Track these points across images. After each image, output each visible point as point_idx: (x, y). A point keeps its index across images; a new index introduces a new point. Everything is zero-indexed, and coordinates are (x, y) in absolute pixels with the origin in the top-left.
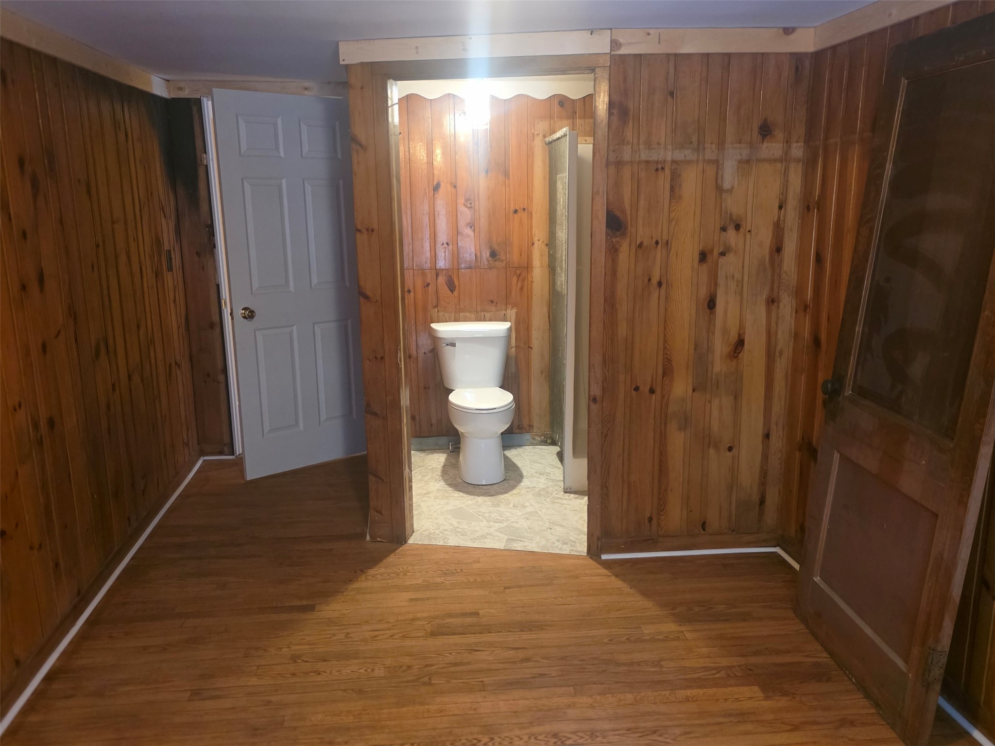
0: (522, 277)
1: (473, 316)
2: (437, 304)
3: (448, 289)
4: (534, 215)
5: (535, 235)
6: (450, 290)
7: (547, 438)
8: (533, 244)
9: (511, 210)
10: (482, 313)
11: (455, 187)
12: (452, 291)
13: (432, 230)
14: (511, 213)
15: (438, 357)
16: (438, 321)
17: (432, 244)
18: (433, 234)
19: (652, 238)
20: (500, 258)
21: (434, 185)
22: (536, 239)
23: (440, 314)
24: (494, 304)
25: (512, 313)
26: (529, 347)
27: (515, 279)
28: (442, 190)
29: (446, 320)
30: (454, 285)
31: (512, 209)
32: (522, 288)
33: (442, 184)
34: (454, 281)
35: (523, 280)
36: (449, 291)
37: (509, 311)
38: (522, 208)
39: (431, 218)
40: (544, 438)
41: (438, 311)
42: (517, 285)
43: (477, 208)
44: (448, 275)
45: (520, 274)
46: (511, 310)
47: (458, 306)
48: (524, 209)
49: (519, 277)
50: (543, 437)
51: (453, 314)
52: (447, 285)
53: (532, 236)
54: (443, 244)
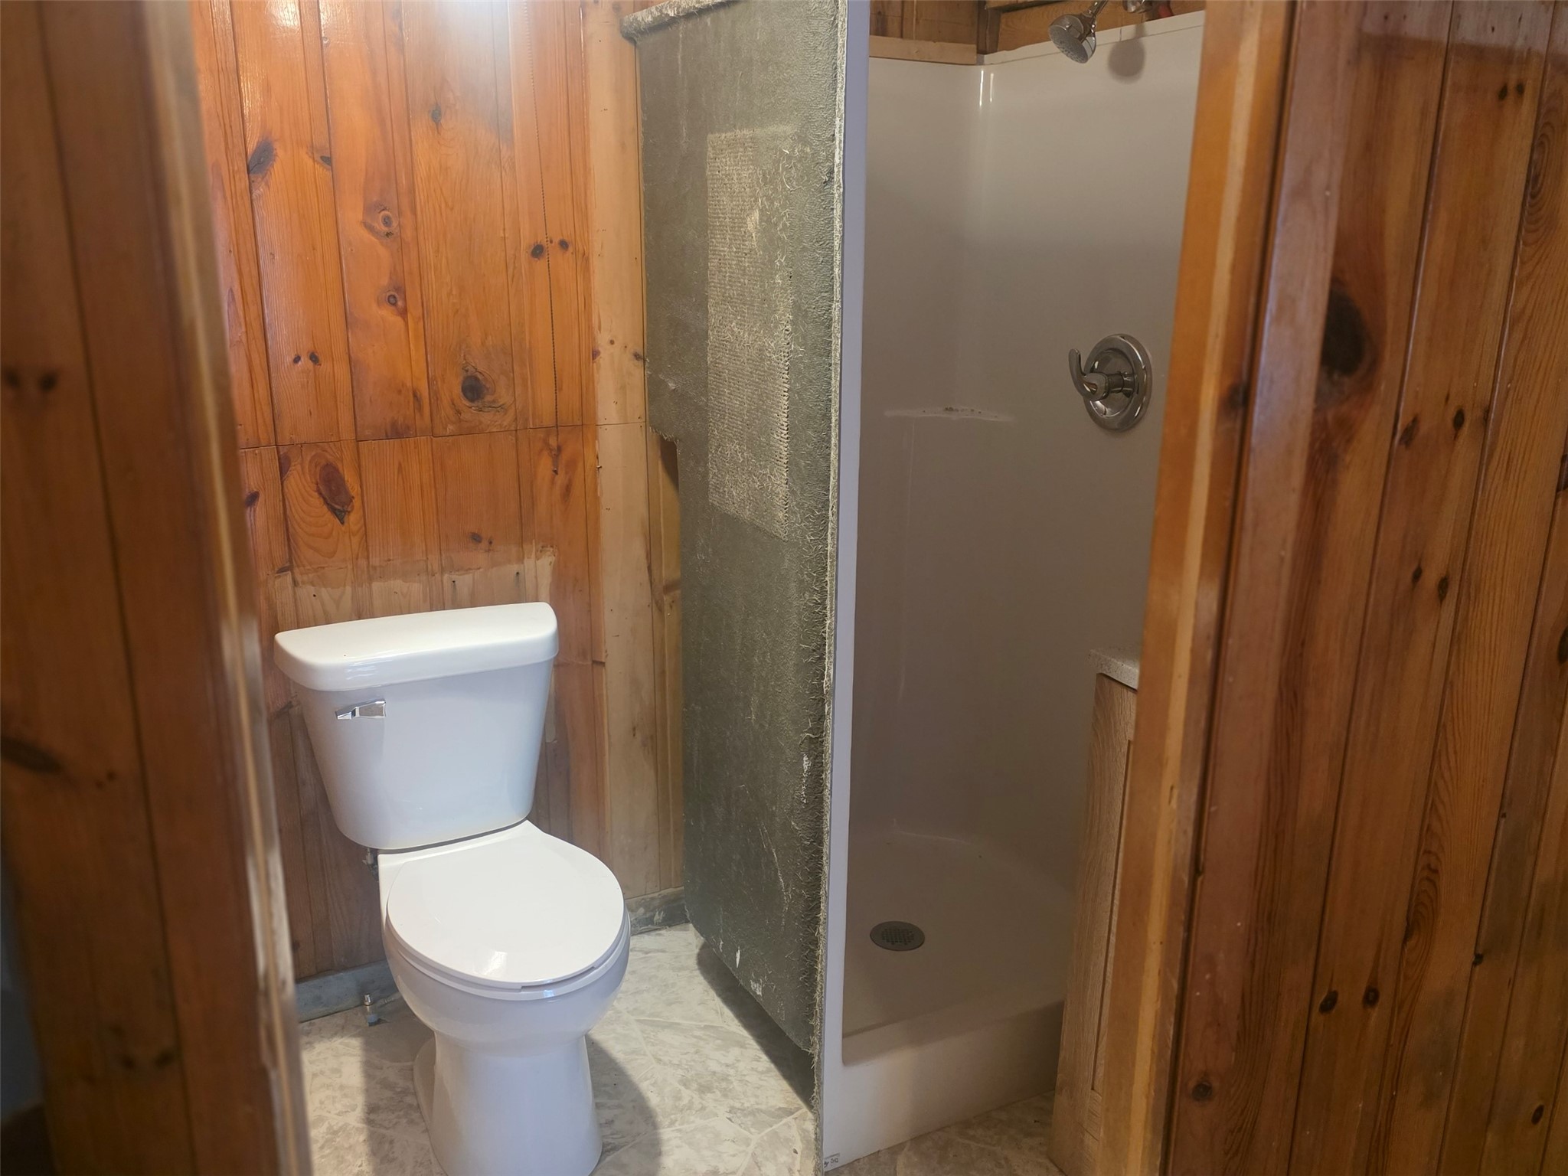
0: (565, 457)
1: (416, 588)
2: (291, 561)
3: (325, 508)
4: (596, 263)
5: (600, 329)
6: (334, 511)
7: (653, 910)
8: (595, 354)
9: (524, 245)
10: (446, 576)
11: (327, 160)
12: (340, 514)
13: (253, 310)
14: (524, 256)
15: (307, 736)
16: (299, 623)
17: (255, 356)
18: (256, 325)
19: (1447, 398)
20: (494, 401)
21: (250, 151)
22: (602, 339)
23: (301, 592)
24: (484, 544)
25: (540, 567)
26: (594, 662)
27: (545, 465)
28: (279, 169)
29: (325, 613)
30: (347, 492)
31: (527, 241)
32: (568, 489)
33: (281, 153)
34: (343, 480)
35: (572, 465)
36: (329, 515)
37: (529, 563)
38: (556, 240)
39: (245, 270)
40: (645, 914)
41: (295, 583)
42: (553, 482)
43: (409, 234)
44: (323, 462)
45: (559, 449)
46: (537, 558)
47: (363, 562)
48: (564, 245)
49: (557, 456)
50: (642, 910)
51: (349, 589)
52: (320, 494)
53: (590, 327)
54: (297, 360)
